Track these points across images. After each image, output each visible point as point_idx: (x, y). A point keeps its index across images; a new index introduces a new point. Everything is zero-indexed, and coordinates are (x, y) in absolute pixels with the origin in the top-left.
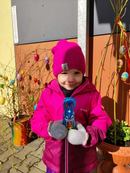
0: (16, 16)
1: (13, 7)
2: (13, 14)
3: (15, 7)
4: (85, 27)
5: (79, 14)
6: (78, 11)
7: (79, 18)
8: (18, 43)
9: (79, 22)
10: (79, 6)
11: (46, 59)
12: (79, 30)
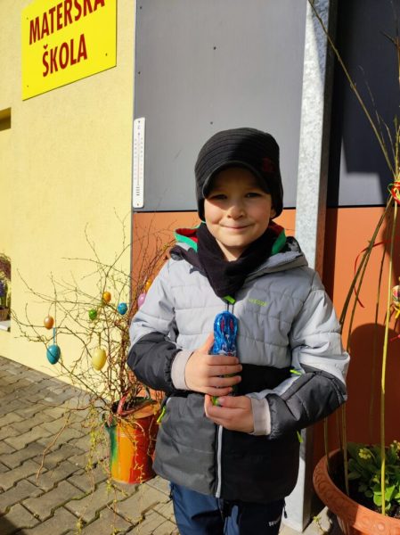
0: (143, 141)
1: (137, 120)
2: (136, 136)
3: (142, 120)
4: (317, 190)
5: (302, 155)
8: (143, 207)
10: (302, 137)
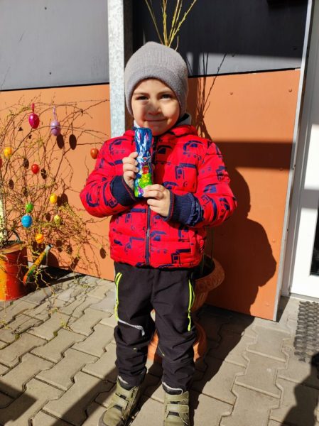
6: (109, 31)
7: (111, 44)
9: (110, 51)
11: (53, 124)
12: (112, 68)
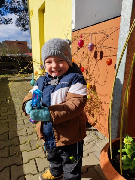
8: (75, 29)
11: (90, 45)
